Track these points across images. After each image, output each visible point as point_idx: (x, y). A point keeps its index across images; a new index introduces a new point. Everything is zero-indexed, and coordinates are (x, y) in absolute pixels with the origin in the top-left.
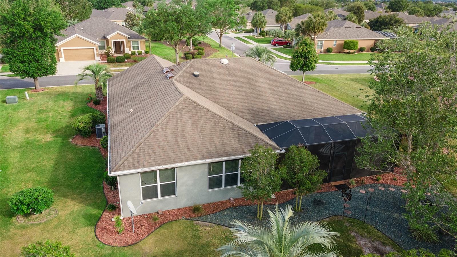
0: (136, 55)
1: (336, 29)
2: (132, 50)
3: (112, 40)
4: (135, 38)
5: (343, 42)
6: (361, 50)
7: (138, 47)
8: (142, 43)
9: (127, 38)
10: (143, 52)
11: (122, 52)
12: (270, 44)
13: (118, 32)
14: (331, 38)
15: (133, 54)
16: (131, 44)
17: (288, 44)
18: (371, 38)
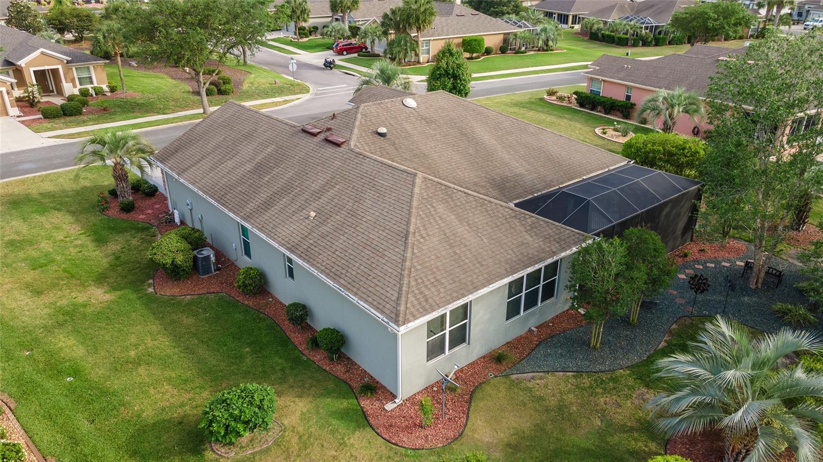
0: (92, 95)
1: (443, 19)
2: (79, 87)
3: (32, 70)
4: (81, 61)
5: (461, 40)
6: (488, 52)
7: (90, 78)
8: (99, 69)
9: (65, 61)
10: (105, 87)
11: (53, 91)
12: (331, 52)
13: (41, 50)
14: (442, 35)
15: (84, 93)
16: (75, 74)
17: (364, 50)
18: (498, 30)
